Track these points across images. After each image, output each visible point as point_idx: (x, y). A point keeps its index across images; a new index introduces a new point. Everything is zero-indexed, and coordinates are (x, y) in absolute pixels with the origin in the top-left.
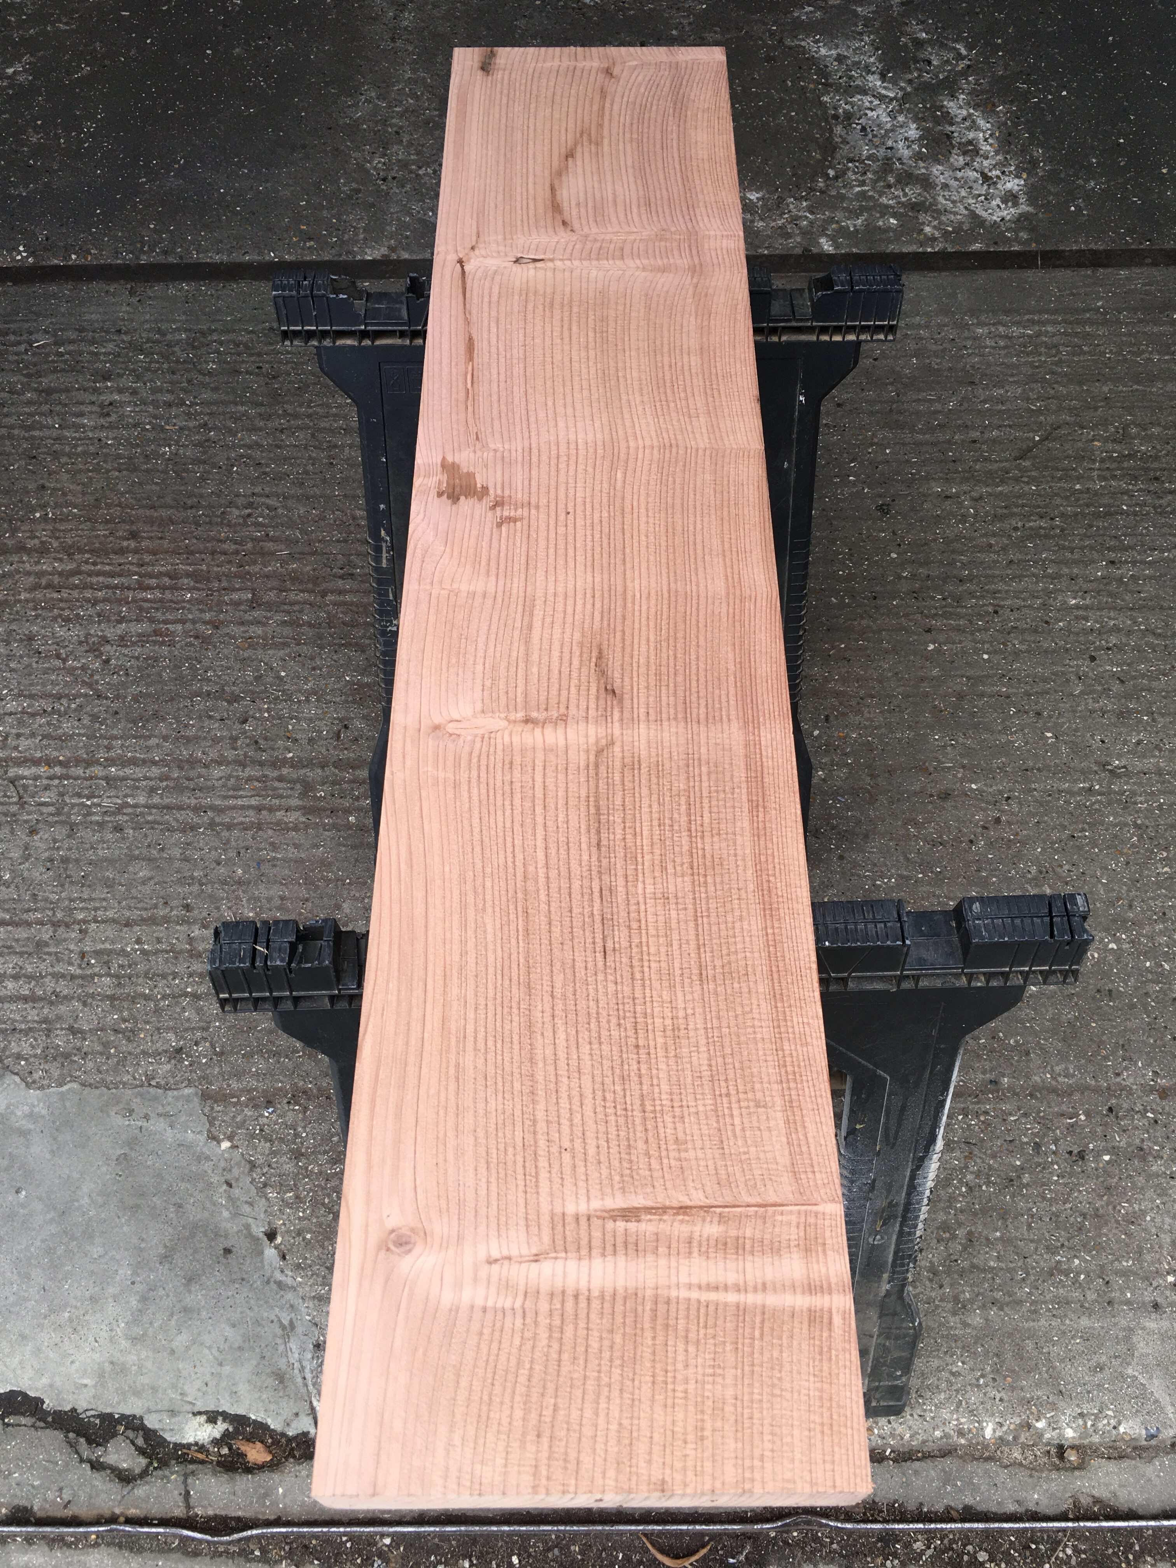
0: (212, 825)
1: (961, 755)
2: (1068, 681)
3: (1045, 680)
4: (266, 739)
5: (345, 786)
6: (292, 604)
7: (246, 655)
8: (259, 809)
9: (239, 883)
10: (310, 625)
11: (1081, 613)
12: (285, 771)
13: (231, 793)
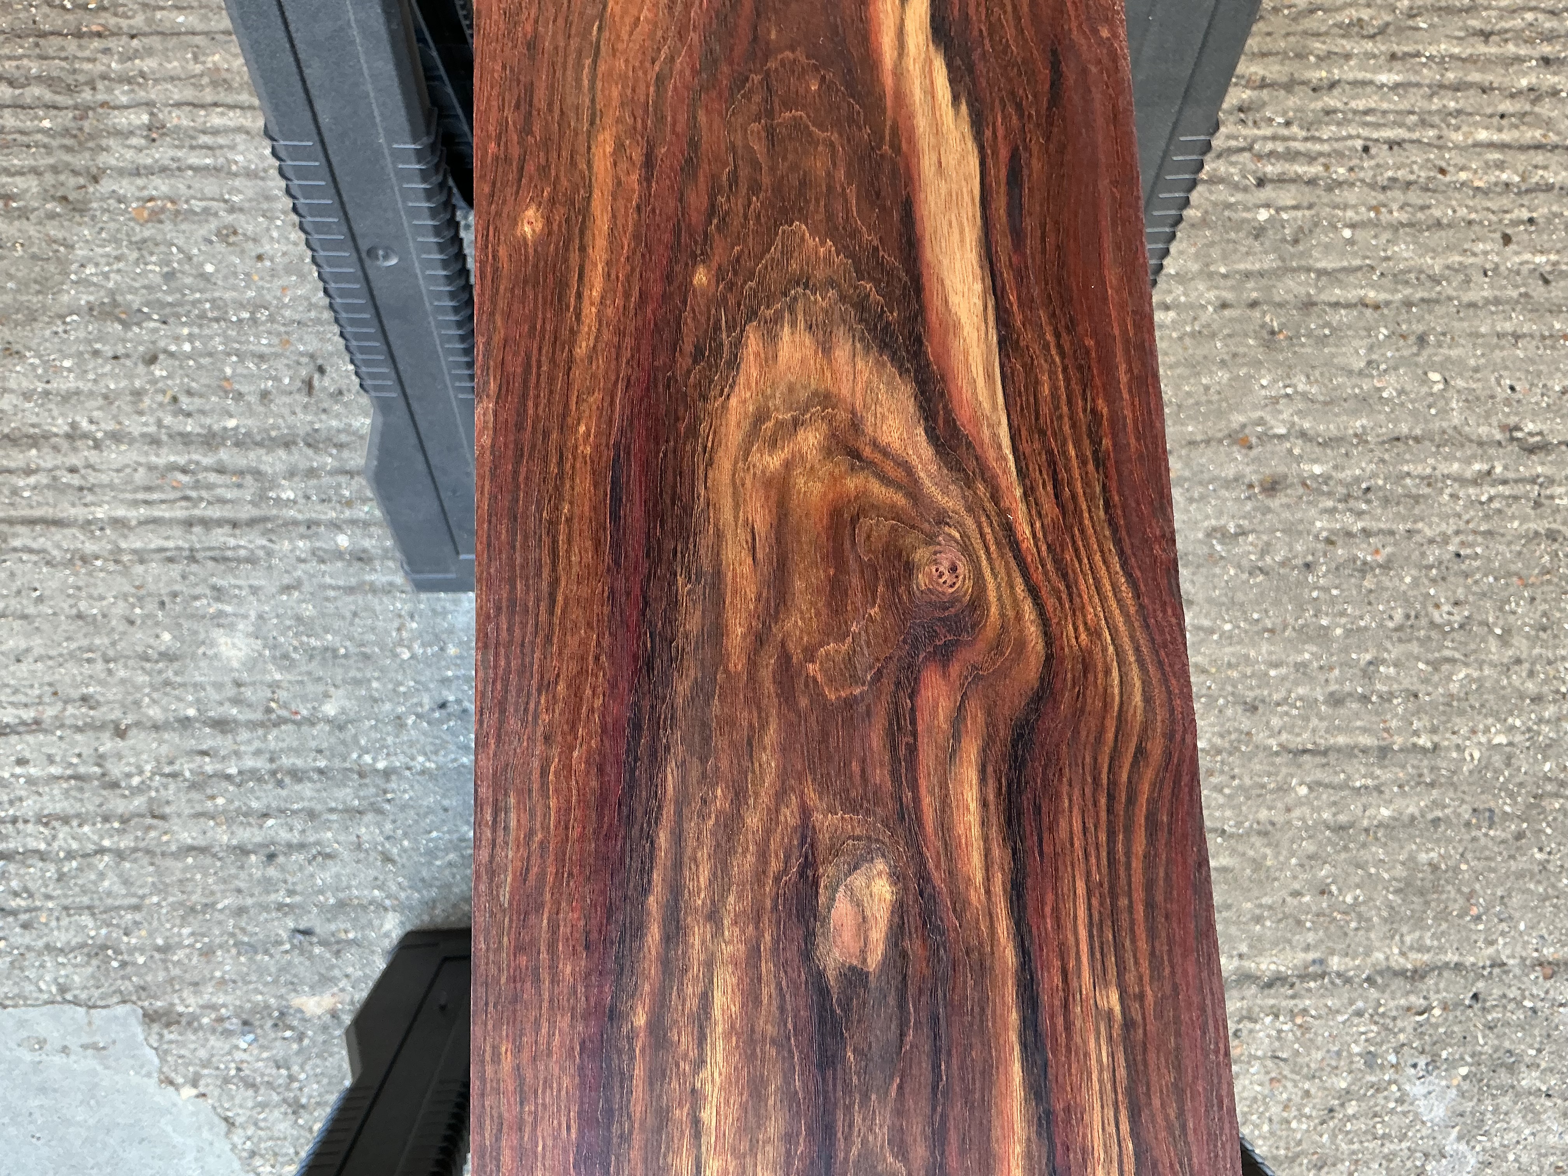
0: (116, 556)
1: (1299, 412)
2: (1468, 281)
3: (1435, 280)
4: (189, 393)
5: (326, 480)
6: (215, 132)
7: (147, 234)
8: (189, 524)
9: (167, 657)
10: (250, 174)
11: (1497, 156)
12: (224, 455)
13: (140, 496)
